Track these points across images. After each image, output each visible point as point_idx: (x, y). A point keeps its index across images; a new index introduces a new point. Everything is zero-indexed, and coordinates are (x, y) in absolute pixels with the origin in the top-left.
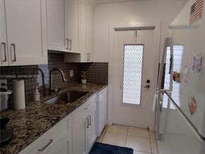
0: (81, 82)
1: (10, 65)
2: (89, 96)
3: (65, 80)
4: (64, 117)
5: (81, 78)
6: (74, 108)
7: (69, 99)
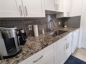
0: (64, 27)
1: (25, 17)
2: (68, 33)
3: (55, 25)
4: (50, 44)
5: (64, 25)
6: (58, 39)
7: (58, 34)
